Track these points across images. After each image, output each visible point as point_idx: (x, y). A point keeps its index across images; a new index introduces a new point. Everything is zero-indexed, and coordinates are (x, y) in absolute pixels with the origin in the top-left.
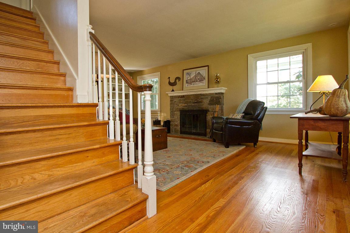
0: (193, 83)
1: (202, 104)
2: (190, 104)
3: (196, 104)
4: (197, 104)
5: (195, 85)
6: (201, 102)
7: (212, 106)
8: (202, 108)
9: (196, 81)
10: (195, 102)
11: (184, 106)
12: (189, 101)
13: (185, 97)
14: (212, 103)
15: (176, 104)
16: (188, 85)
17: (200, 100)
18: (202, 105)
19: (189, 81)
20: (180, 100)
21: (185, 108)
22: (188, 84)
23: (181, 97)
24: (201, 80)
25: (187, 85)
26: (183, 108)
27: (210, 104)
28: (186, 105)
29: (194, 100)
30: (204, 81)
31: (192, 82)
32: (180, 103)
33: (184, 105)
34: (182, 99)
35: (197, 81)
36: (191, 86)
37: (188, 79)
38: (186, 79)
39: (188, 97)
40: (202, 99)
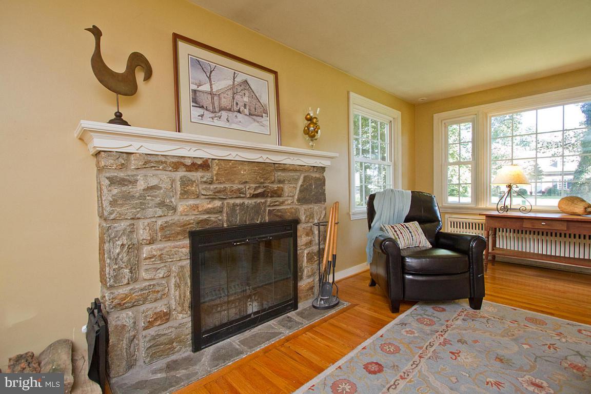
0: (224, 114)
1: (281, 199)
2: (238, 201)
3: (259, 200)
4: (263, 201)
5: (234, 126)
6: (277, 193)
7: (305, 207)
8: (280, 217)
9: (236, 108)
10: (260, 191)
11: (208, 212)
12: (235, 187)
13: (215, 170)
14: (307, 197)
15: (162, 204)
16: (202, 116)
17: (275, 186)
18: (282, 203)
19: (205, 100)
20: (185, 182)
21: (213, 217)
22: (201, 111)
23: (193, 164)
24: (253, 111)
25: (197, 112)
26: (206, 220)
27: (302, 200)
28: (217, 203)
29: (253, 186)
30: (265, 120)
31: (221, 109)
32: (185, 194)
33: (210, 206)
34: (197, 175)
35: (239, 111)
36: (216, 122)
37: (200, 88)
38: (194, 87)
39: (229, 168)
40: (280, 182)
